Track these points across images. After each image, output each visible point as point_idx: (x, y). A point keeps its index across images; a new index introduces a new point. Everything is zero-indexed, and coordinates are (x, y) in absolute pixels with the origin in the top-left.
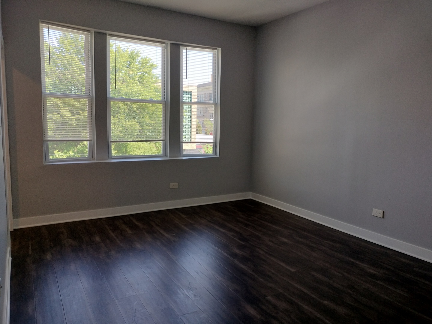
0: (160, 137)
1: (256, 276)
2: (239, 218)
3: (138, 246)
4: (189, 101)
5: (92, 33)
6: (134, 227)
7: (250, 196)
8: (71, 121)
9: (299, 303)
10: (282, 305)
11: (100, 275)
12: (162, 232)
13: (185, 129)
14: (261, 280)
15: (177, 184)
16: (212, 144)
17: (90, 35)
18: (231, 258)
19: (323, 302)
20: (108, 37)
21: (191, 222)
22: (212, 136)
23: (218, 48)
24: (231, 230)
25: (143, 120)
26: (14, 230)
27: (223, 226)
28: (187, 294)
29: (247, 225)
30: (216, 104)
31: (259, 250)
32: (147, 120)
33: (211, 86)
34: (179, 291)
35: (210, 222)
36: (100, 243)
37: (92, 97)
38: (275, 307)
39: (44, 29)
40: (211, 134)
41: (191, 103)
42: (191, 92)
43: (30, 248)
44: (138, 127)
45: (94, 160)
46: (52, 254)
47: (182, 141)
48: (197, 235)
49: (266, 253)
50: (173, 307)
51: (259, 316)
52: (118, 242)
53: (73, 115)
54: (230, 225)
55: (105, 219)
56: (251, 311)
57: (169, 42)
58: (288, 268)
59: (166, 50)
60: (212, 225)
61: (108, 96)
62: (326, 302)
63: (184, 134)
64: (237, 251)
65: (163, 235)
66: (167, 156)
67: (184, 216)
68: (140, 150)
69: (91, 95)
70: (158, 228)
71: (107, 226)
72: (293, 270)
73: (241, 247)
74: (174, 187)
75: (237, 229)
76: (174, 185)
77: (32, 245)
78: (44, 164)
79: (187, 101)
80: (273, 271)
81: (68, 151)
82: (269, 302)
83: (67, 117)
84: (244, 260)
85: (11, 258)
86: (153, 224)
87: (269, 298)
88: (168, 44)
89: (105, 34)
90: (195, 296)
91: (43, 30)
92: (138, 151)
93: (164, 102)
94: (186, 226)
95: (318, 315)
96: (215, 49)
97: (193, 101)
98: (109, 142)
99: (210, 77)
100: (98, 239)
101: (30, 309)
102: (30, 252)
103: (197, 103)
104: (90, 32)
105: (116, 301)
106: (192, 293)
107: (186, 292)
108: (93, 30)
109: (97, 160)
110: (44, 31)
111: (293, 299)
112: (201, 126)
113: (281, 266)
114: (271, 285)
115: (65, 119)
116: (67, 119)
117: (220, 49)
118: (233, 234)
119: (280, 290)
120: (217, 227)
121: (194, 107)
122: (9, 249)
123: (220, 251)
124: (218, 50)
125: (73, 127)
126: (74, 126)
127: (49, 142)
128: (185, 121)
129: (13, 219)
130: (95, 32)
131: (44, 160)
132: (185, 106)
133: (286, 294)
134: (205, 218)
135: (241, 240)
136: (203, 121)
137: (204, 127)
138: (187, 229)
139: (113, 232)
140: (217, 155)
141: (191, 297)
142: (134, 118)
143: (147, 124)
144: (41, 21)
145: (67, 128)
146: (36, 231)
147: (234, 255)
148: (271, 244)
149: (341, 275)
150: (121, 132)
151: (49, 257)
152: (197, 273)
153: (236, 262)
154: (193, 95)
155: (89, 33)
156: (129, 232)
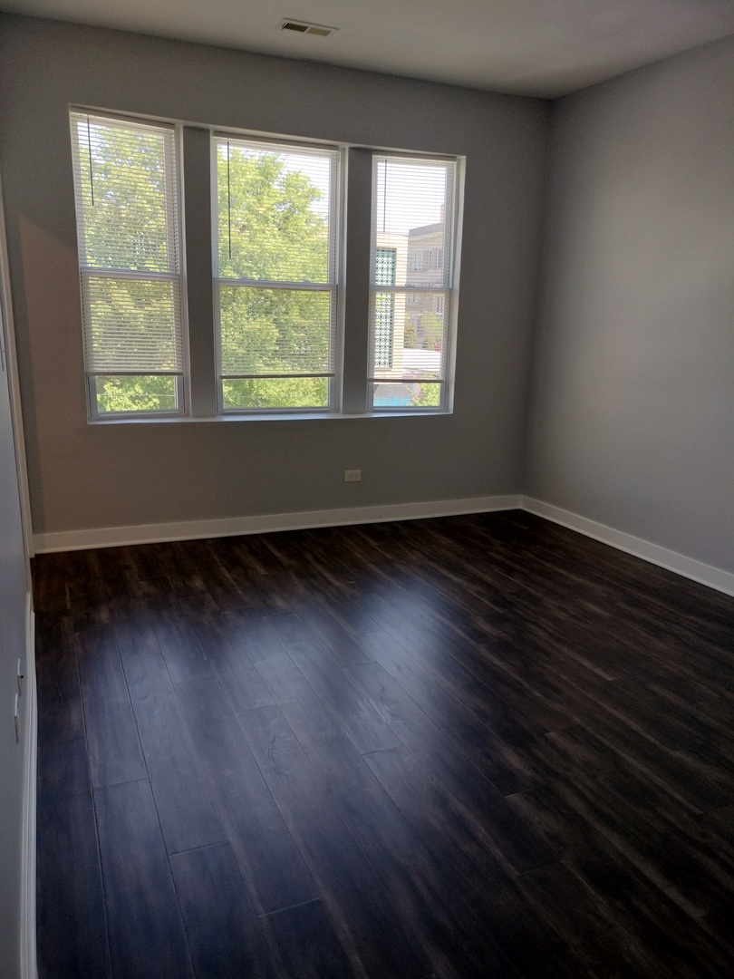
0: (325, 367)
1: (527, 686)
2: (492, 554)
3: (280, 602)
4: (390, 283)
5: (179, 129)
6: (270, 562)
7: (520, 503)
8: (135, 318)
9: (619, 752)
10: (580, 752)
11: (205, 658)
12: (327, 575)
13: (377, 350)
14: (538, 694)
15: (358, 472)
16: (438, 386)
17: (175, 134)
18: (472, 642)
19: (672, 753)
20: (213, 138)
21: (388, 556)
22: (439, 354)
23: (459, 157)
24: (475, 580)
25: (286, 317)
26: (36, 555)
27: (458, 570)
28: (378, 710)
29: (510, 571)
30: (450, 292)
31: (533, 627)
32: (295, 317)
33: (442, 233)
34: (360, 703)
35: (430, 559)
36: (202, 592)
37: (180, 277)
38: (564, 755)
39: (79, 124)
40: (437, 349)
41: (393, 289)
42: (394, 251)
43: (68, 596)
44: (276, 333)
45: (188, 415)
46: (111, 611)
47: (371, 377)
48: (400, 587)
49: (551, 635)
50: (347, 734)
51: (529, 773)
52: (240, 592)
53: (140, 305)
54: (472, 569)
55: (210, 542)
56: (513, 759)
57: (347, 146)
58: (598, 671)
59: (339, 164)
60: (433, 565)
61: (214, 275)
62: (678, 754)
63: (377, 360)
64: (485, 627)
65: (330, 583)
66: (338, 411)
67: (374, 544)
68: (280, 385)
69: (179, 272)
70: (319, 568)
71: (216, 558)
72: (610, 679)
73: (494, 619)
74: (354, 480)
75: (489, 579)
76: (353, 474)
77: (71, 590)
78: (89, 423)
79: (385, 283)
80: (564, 677)
81: (133, 385)
82: (552, 744)
83: (126, 309)
84: (501, 647)
85: (33, 614)
86: (309, 556)
87: (552, 735)
88: (344, 149)
89: (208, 131)
90: (394, 716)
91: (77, 126)
92: (275, 388)
93: (334, 288)
94: (376, 564)
95: (659, 781)
96: (453, 159)
97: (397, 284)
98: (218, 378)
99: (440, 208)
100: (198, 583)
101: (74, 718)
102: (68, 605)
103: (408, 289)
104: (173, 128)
105: (237, 715)
106: (388, 708)
107: (375, 707)
108: (180, 123)
109: (193, 417)
110: (79, 128)
111: (606, 742)
112: (415, 328)
113: (582, 665)
114: (557, 707)
115: (122, 314)
116: (127, 315)
117: (463, 158)
118: (478, 588)
119: (577, 720)
120: (445, 572)
121: (401, 299)
122: (29, 596)
123: (448, 623)
124: (459, 159)
125: (138, 332)
126: (142, 332)
127: (96, 377)
128: (379, 330)
129: (34, 533)
130: (185, 127)
131: (88, 415)
132: (378, 296)
133: (588, 728)
134: (418, 550)
135: (495, 602)
136: (421, 317)
137: (421, 330)
138: (379, 572)
139: (229, 570)
140: (447, 411)
141: (386, 717)
142: (267, 313)
143: (295, 327)
144: (73, 107)
145: (128, 335)
146: (77, 559)
147: (479, 636)
148: (562, 616)
149: (718, 696)
150: (240, 344)
151: (104, 615)
152: (399, 668)
153: (483, 650)
154: (397, 263)
155: (173, 131)
156: (262, 571)
